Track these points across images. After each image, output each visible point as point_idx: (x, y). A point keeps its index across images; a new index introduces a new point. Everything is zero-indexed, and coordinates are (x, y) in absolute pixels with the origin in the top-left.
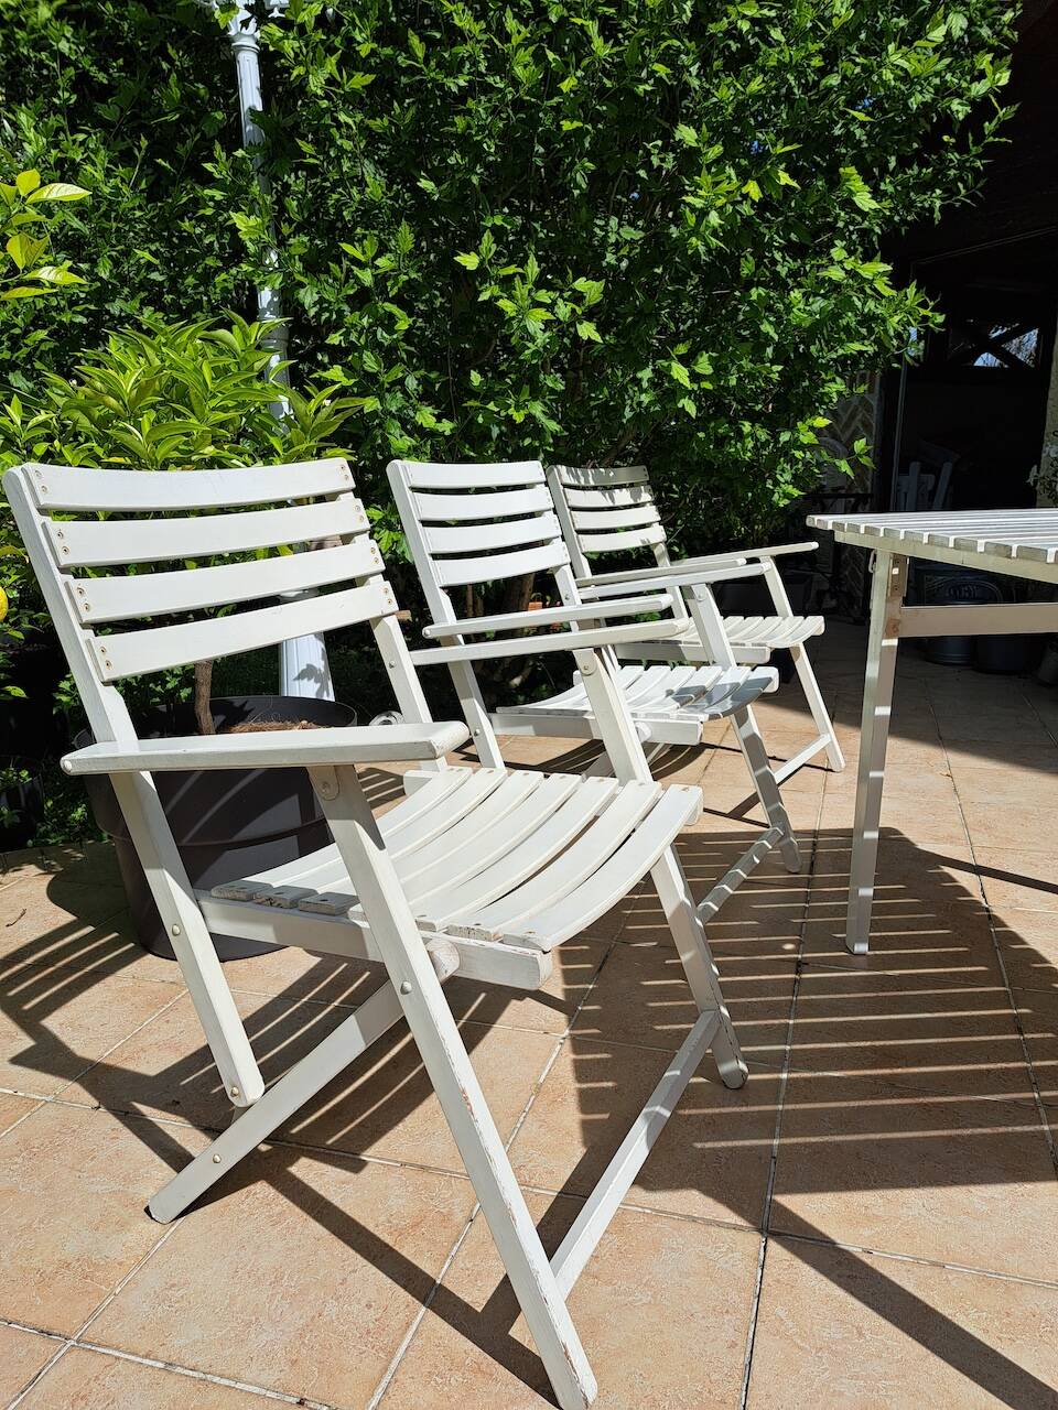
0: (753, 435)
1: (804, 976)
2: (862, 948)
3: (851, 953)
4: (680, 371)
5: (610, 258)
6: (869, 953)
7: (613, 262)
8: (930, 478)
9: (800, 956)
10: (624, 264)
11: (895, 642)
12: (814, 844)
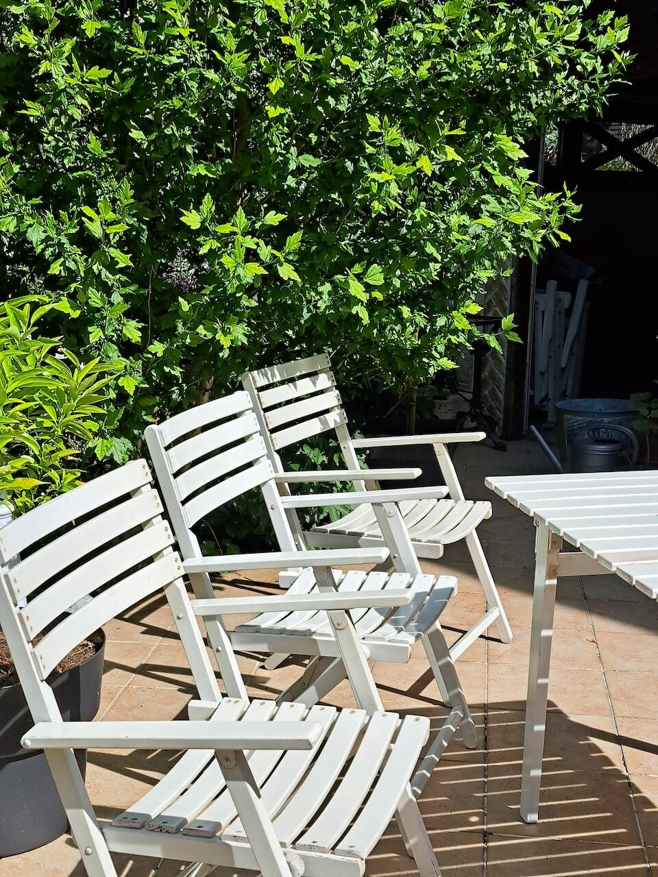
0: (412, 322)
1: (490, 844)
2: (533, 817)
3: (524, 821)
4: (356, 287)
5: (291, 181)
6: (538, 821)
7: (293, 185)
8: (566, 296)
9: (485, 827)
10: (303, 187)
11: (555, 582)
12: (486, 718)
